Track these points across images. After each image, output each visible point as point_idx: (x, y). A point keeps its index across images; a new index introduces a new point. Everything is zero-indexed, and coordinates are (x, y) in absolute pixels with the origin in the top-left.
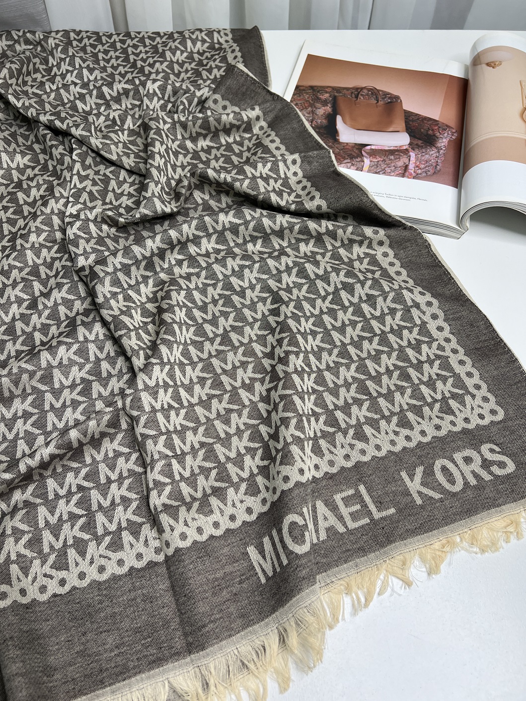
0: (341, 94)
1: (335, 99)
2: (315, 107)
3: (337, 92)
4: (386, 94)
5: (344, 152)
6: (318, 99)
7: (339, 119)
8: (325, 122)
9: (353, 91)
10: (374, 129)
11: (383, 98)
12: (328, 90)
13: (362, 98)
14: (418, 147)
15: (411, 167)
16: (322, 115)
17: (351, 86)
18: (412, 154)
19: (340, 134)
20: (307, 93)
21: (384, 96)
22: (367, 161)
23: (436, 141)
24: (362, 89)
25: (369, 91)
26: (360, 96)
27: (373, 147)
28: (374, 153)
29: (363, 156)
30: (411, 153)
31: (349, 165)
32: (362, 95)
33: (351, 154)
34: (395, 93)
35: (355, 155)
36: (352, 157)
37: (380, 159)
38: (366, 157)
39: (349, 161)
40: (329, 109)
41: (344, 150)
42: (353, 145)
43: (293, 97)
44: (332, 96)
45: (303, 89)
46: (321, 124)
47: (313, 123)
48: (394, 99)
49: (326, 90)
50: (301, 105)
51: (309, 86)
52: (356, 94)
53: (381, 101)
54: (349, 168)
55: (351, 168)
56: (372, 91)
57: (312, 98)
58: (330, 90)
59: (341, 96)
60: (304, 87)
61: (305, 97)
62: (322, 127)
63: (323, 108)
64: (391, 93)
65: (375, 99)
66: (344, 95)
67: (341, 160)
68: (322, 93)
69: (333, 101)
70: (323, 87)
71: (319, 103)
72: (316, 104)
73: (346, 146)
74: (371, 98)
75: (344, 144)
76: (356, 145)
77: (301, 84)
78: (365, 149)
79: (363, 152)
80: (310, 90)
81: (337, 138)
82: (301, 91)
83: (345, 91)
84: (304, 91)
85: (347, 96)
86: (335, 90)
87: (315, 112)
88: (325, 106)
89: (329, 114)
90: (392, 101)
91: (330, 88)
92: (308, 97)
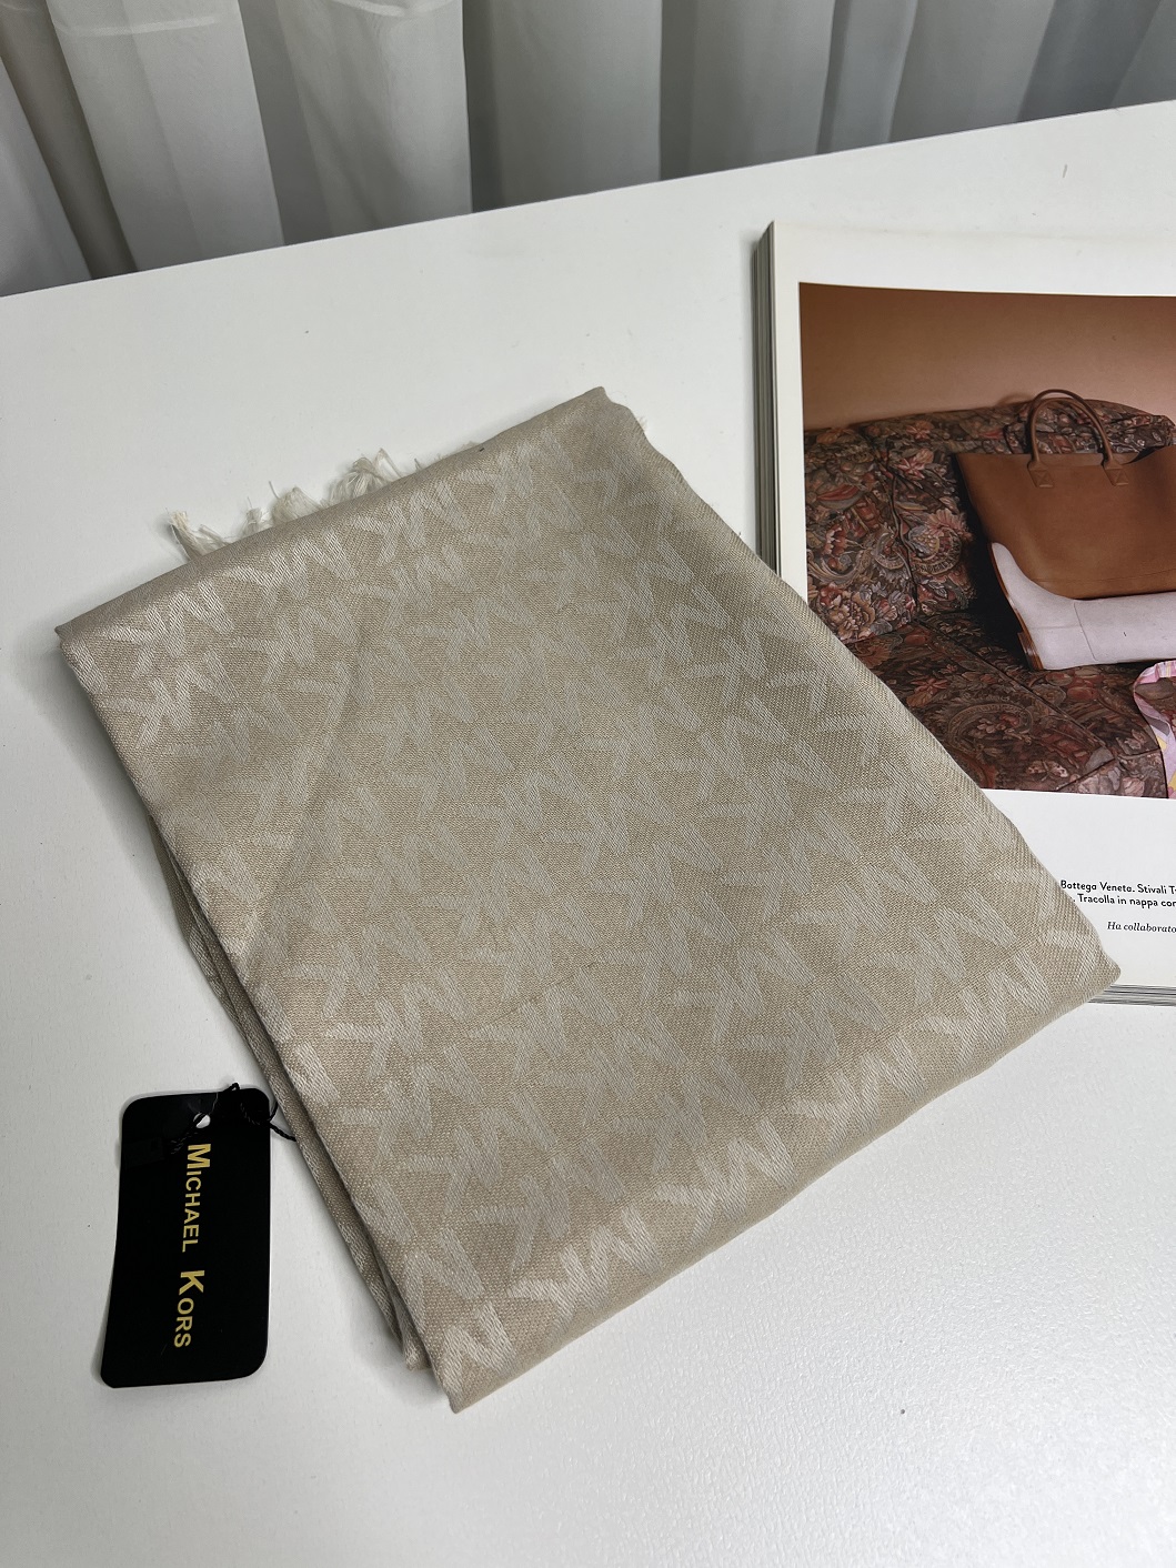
0: (969, 445)
1: (955, 464)
2: (901, 519)
3: (953, 436)
4: (1122, 415)
5: (1076, 715)
6: (897, 481)
7: (1004, 560)
8: (959, 583)
9: (1007, 420)
10: (1138, 588)
11: (1113, 438)
12: (922, 431)
13: (1047, 449)
16: (939, 555)
17: (989, 400)
19: (1032, 632)
20: (853, 459)
21: (1116, 429)
22: (1169, 746)
24: (1033, 404)
25: (1059, 413)
26: (1036, 441)
27: (1166, 671)
29: (1144, 720)
31: (1113, 773)
32: (1037, 431)
33: (1104, 721)
34: (1153, 409)
35: (1119, 722)
36: (1112, 737)
38: (1160, 726)
39: (1103, 755)
40: (951, 518)
41: (1072, 708)
42: (1095, 674)
43: (811, 487)
44: (943, 455)
45: (835, 444)
46: (951, 598)
47: (921, 599)
48: (1156, 437)
49: (915, 435)
50: (849, 516)
51: (852, 426)
52: (1021, 435)
53: (1114, 452)
54: (1118, 792)
55: (1127, 791)
56: (1068, 409)
57: (877, 478)
58: (928, 432)
59: (974, 450)
60: (834, 432)
61: (851, 480)
62: (958, 610)
63: (931, 517)
64: (1136, 410)
65: (1089, 447)
66: (979, 443)
67: (1077, 755)
68: (904, 448)
69: (954, 477)
70: (897, 420)
71: (909, 500)
72: (899, 503)
73: (1073, 684)
74: (1075, 441)
75: (1061, 677)
76: (1104, 671)
77: (819, 422)
78: (1139, 685)
79: (1138, 701)
80: (857, 442)
81: (1030, 652)
82: (830, 454)
83: (977, 425)
84: (839, 451)
85: (994, 448)
86: (944, 427)
87: (909, 543)
88: (936, 508)
89: (964, 545)
90: (1151, 443)
91: (926, 423)
92: (864, 479)
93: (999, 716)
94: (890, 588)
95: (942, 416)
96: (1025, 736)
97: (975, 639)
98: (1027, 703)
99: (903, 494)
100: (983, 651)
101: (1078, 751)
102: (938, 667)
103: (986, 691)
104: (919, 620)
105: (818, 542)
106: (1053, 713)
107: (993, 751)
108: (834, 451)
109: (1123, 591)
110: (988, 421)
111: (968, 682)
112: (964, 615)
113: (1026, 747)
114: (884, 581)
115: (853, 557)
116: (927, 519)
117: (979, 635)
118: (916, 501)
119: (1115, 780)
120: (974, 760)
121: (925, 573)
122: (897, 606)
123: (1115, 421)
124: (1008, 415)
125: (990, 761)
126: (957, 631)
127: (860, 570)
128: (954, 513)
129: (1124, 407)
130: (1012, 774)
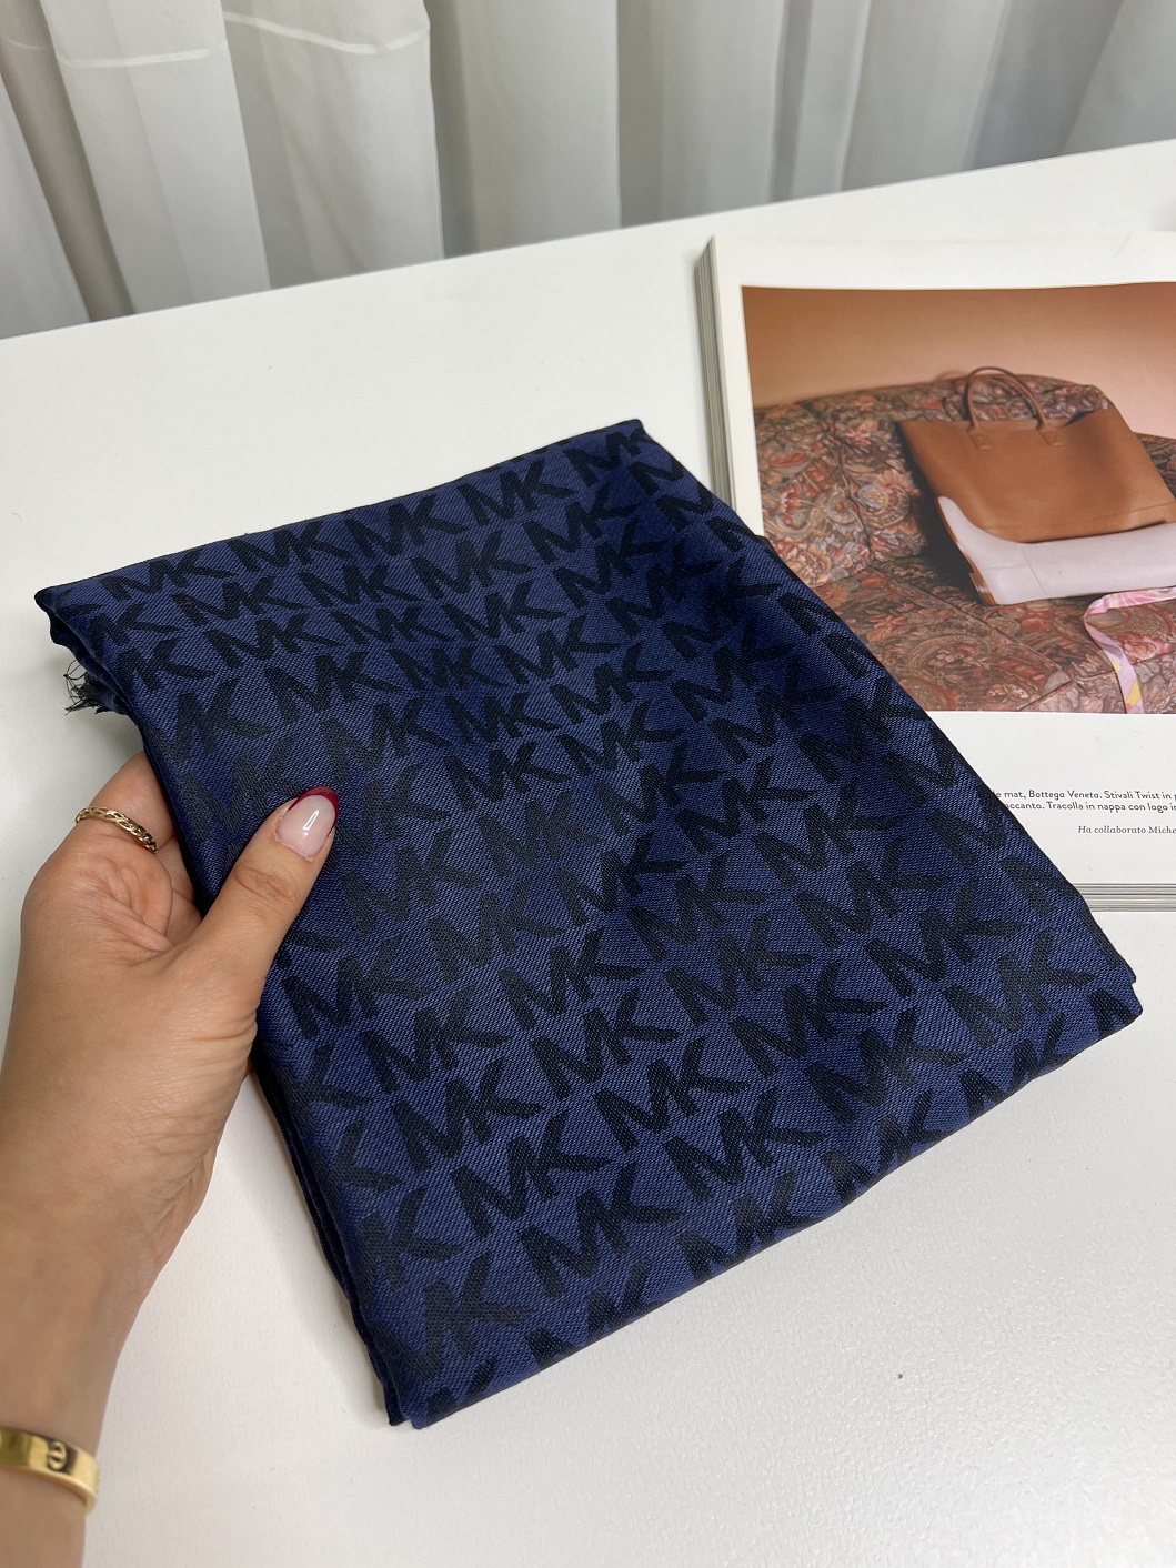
0: (911, 414)
1: (899, 431)
2: (850, 479)
3: (895, 408)
4: (1052, 387)
5: (1032, 643)
6: (844, 447)
7: (950, 510)
8: (912, 536)
9: (945, 393)
10: (1079, 530)
11: (1046, 406)
12: (866, 404)
13: (984, 416)
16: (889, 509)
17: (927, 376)
19: (983, 573)
20: (801, 431)
22: (1121, 664)
24: (969, 380)
25: (993, 386)
26: (973, 410)
27: (1114, 603)
28: (1129, 626)
29: (1097, 646)
31: (1072, 693)
32: (975, 402)
33: (1058, 648)
34: (1081, 377)
35: (1073, 648)
36: (1067, 662)
37: (1159, 648)
38: (1112, 649)
39: (1063, 677)
40: (899, 477)
41: (1027, 637)
42: (1046, 607)
43: (763, 456)
44: (886, 425)
45: (782, 419)
46: (903, 546)
47: (874, 547)
48: (1086, 403)
49: (858, 408)
50: (800, 479)
51: (798, 403)
52: (959, 405)
53: (1047, 417)
54: (1076, 710)
55: (1086, 709)
56: (1001, 383)
57: (825, 446)
58: (871, 404)
59: (915, 419)
60: (782, 409)
61: (801, 449)
62: (911, 556)
63: (879, 477)
64: (1065, 382)
65: (1026, 414)
66: (920, 412)
67: (1035, 678)
68: (849, 419)
69: (898, 442)
70: (841, 396)
71: (857, 463)
72: (847, 466)
73: (1026, 616)
74: (1010, 410)
75: (1013, 610)
76: (1054, 604)
77: (766, 401)
78: (1090, 615)
79: (1089, 628)
80: (804, 416)
81: (982, 590)
82: (779, 427)
83: (917, 397)
84: (787, 424)
85: (934, 416)
86: (886, 400)
87: (859, 500)
88: (883, 469)
89: (912, 500)
90: (1081, 408)
91: (867, 398)
92: (813, 446)
93: (957, 647)
94: (844, 540)
95: (885, 391)
96: (984, 663)
97: (929, 580)
98: (983, 634)
99: (850, 458)
100: (937, 590)
101: (1036, 675)
102: (894, 606)
103: (943, 625)
104: (873, 566)
105: (772, 503)
106: (1009, 642)
107: (954, 678)
108: (782, 425)
109: (1066, 534)
110: (927, 394)
111: (925, 618)
112: (916, 560)
113: (985, 673)
114: (837, 534)
115: (807, 515)
116: (875, 479)
117: (932, 576)
118: (863, 464)
119: (1073, 699)
120: (936, 686)
121: (876, 525)
122: (851, 554)
123: (1046, 392)
124: (946, 389)
125: (951, 686)
126: (911, 574)
127: (815, 524)
128: (900, 472)
129: (1054, 380)
130: (974, 697)
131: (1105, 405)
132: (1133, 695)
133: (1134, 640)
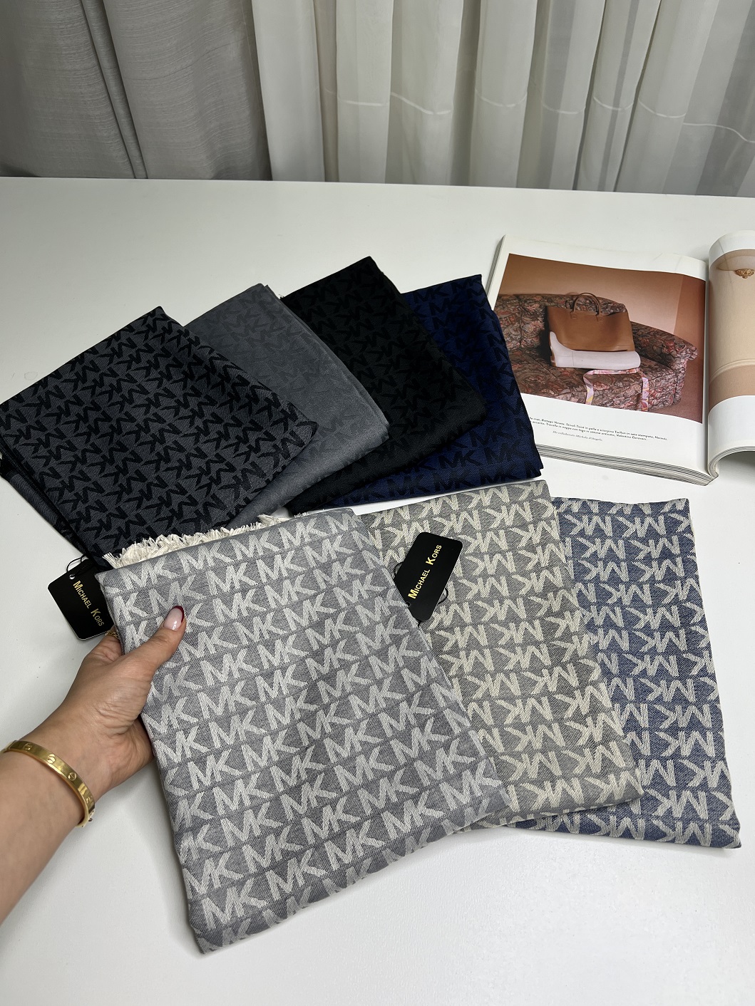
0: (552, 304)
1: (546, 309)
2: (523, 322)
3: (548, 301)
4: (607, 302)
5: (562, 380)
6: (525, 312)
7: (553, 337)
8: (536, 341)
9: (568, 299)
10: (594, 349)
11: (603, 308)
12: (538, 299)
13: (579, 309)
14: (652, 369)
15: (645, 395)
16: (532, 333)
17: (564, 293)
18: (645, 380)
19: (556, 357)
20: (512, 304)
21: (605, 306)
22: (590, 391)
23: (672, 361)
24: (578, 296)
25: (586, 299)
26: (576, 306)
27: (596, 372)
28: (598, 380)
29: (585, 383)
30: (643, 378)
31: (569, 396)
33: (571, 382)
34: (619, 302)
35: (576, 383)
36: (572, 386)
37: (605, 387)
38: (589, 386)
39: (568, 390)
40: (539, 323)
41: (562, 377)
42: (572, 370)
44: (543, 306)
45: (507, 299)
46: (532, 344)
47: (522, 343)
48: (618, 309)
49: (535, 299)
50: (506, 319)
51: (514, 295)
52: (571, 304)
53: (601, 312)
54: (569, 400)
55: (572, 400)
56: (590, 299)
57: (518, 310)
58: (540, 299)
59: (553, 306)
60: (508, 296)
61: (509, 310)
63: (533, 322)
64: (613, 302)
65: (593, 310)
66: (556, 304)
67: (559, 390)
68: (530, 303)
69: (544, 313)
70: (530, 295)
71: (527, 317)
72: (523, 317)
73: (564, 371)
74: (589, 308)
75: (561, 369)
76: (576, 370)
77: (503, 293)
78: (586, 375)
79: (584, 378)
80: (515, 299)
81: (553, 361)
82: (505, 302)
83: (557, 299)
84: (508, 301)
85: (561, 306)
86: (546, 298)
87: (523, 329)
88: (535, 320)
89: (541, 331)
90: (615, 311)
91: (540, 297)
92: (514, 310)
93: (536, 376)
94: (513, 339)
95: (547, 295)
96: (544, 382)
97: (536, 356)
98: (547, 374)
99: (525, 315)
100: (537, 359)
101: (560, 388)
102: (521, 361)
103: (535, 370)
104: (519, 349)
106: (555, 378)
107: (532, 385)
109: (590, 349)
110: (561, 299)
111: (530, 366)
112: (534, 349)
113: (543, 385)
114: (511, 337)
116: (531, 323)
117: (538, 355)
118: (529, 318)
120: (525, 386)
121: (525, 337)
122: (513, 344)
124: (569, 297)
125: (530, 387)
126: (531, 353)
127: (505, 333)
129: (609, 300)
130: (536, 390)
131: (624, 311)
132: (590, 399)
133: (598, 384)
